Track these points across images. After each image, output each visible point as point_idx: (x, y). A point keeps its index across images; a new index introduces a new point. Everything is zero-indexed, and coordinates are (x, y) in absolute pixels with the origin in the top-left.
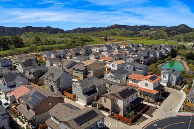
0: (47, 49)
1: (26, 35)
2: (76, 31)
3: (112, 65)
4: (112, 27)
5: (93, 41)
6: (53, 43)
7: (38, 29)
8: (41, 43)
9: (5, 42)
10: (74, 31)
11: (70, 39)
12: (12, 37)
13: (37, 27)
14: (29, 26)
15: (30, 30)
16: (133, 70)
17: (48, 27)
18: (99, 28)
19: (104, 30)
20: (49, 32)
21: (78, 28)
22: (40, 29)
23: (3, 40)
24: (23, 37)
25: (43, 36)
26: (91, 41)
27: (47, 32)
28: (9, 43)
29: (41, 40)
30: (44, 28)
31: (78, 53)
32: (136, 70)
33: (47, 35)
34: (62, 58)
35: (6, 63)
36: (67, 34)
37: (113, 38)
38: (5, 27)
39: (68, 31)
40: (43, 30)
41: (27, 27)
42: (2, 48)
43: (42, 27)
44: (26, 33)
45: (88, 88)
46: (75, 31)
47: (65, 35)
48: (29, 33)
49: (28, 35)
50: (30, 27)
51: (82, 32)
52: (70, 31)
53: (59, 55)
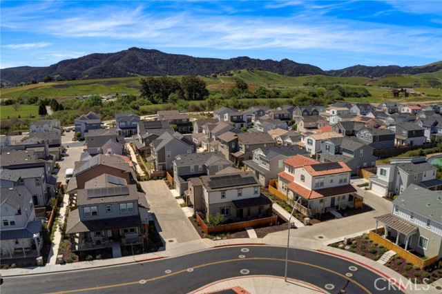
0: (244, 104)
1: (231, 75)
2: (351, 71)
3: (308, 140)
4: (434, 66)
5: (370, 95)
6: (273, 94)
7: (263, 65)
8: (247, 94)
9: (167, 88)
10: (345, 72)
11: (324, 89)
12: (183, 78)
13: (260, 60)
14: (244, 56)
15: (245, 65)
16: (336, 154)
17: (286, 60)
18: (406, 68)
19: (415, 74)
20: (288, 72)
21: (355, 66)
22: (268, 65)
23: (164, 83)
24: (223, 79)
25: (270, 79)
26: (365, 96)
27: (282, 73)
28: (177, 89)
29: (249, 87)
30: (276, 62)
31: (283, 115)
32: (341, 154)
33: (279, 77)
34: (244, 122)
35: (129, 123)
36: (325, 79)
37: (418, 93)
38: (191, 57)
39: (332, 71)
40: (274, 67)
41: (239, 59)
42: (161, 98)
43: (271, 60)
44: (232, 72)
45: (192, 167)
46: (347, 73)
47: (320, 79)
48: (239, 72)
49: (235, 75)
50: (246, 58)
51: (364, 76)
52: (337, 73)
53: (238, 117)
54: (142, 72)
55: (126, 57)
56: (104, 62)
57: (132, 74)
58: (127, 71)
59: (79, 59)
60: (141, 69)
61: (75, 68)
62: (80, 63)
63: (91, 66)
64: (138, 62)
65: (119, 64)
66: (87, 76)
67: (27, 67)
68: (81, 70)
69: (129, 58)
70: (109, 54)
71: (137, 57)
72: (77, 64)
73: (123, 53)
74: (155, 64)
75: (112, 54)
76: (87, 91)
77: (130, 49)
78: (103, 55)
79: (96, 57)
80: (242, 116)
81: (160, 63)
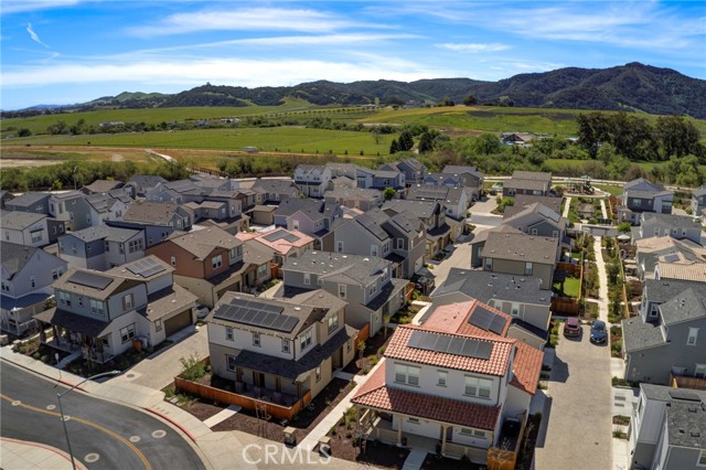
53: (644, 201)
54: (644, 105)
55: (620, 77)
56: (585, 81)
57: (625, 106)
58: (618, 100)
59: (546, 74)
60: (643, 101)
61: (537, 88)
62: (546, 81)
63: (563, 87)
64: (639, 87)
65: (607, 87)
66: (551, 103)
67: (468, 79)
68: (547, 92)
69: (625, 79)
70: (594, 70)
71: (638, 80)
72: (540, 81)
73: (617, 70)
74: (669, 94)
75: (599, 70)
76: (518, 125)
77: (628, 65)
78: (584, 70)
79: (573, 73)
80: (653, 200)
81: (677, 93)
